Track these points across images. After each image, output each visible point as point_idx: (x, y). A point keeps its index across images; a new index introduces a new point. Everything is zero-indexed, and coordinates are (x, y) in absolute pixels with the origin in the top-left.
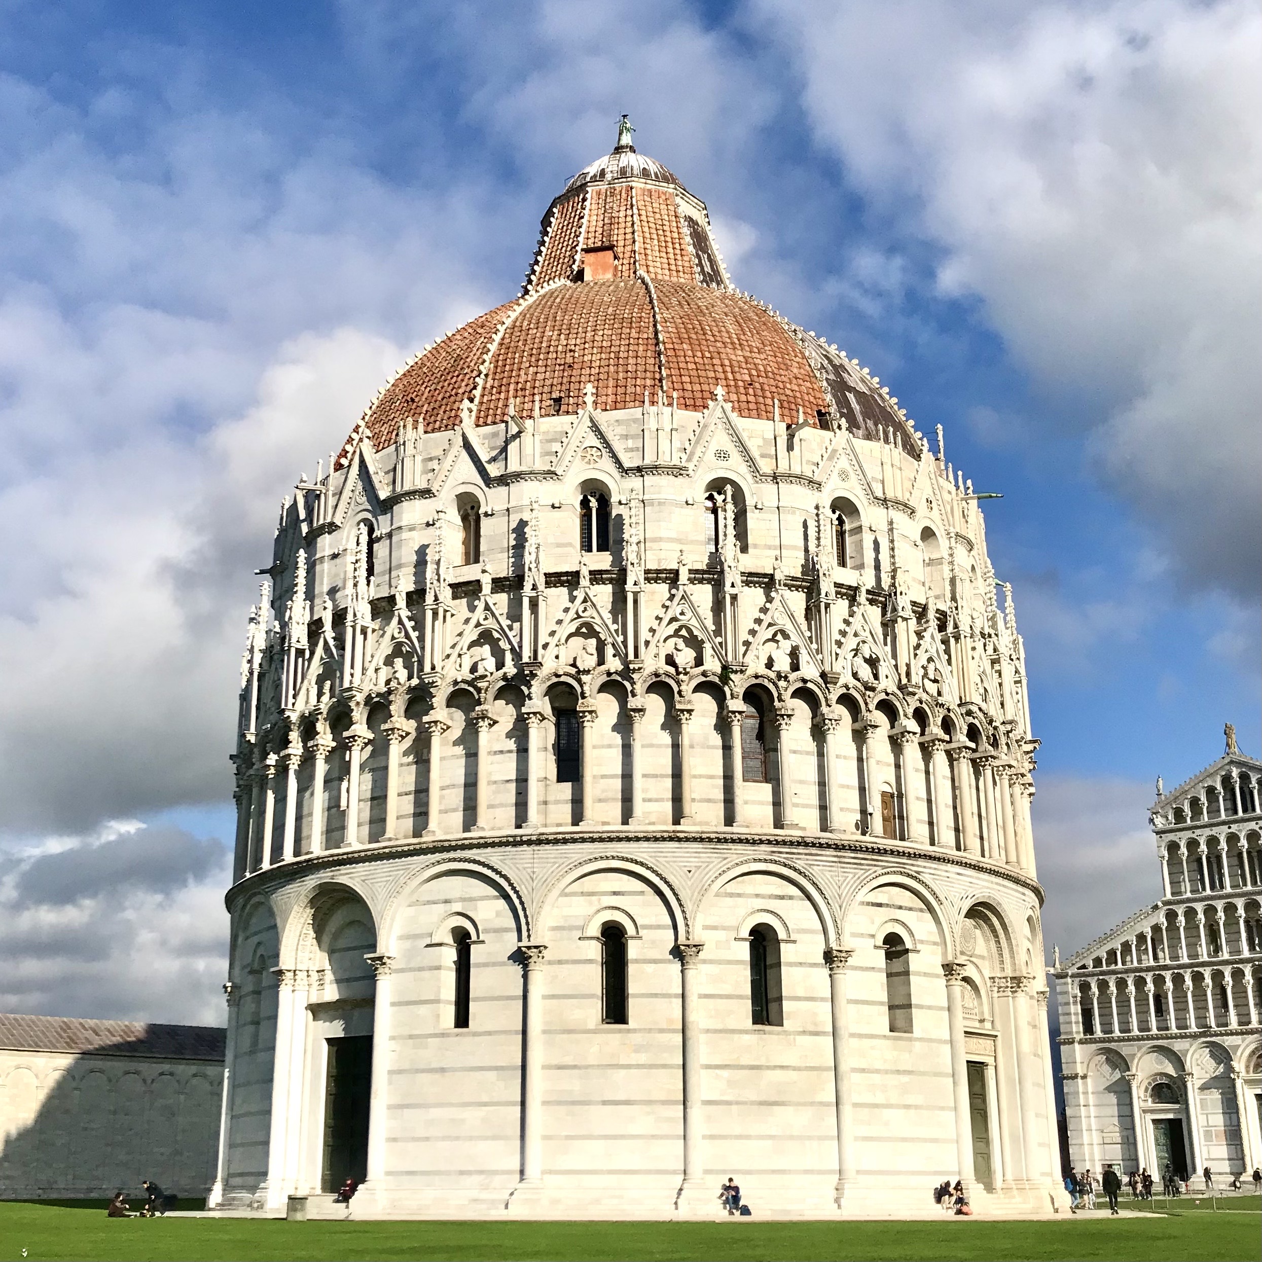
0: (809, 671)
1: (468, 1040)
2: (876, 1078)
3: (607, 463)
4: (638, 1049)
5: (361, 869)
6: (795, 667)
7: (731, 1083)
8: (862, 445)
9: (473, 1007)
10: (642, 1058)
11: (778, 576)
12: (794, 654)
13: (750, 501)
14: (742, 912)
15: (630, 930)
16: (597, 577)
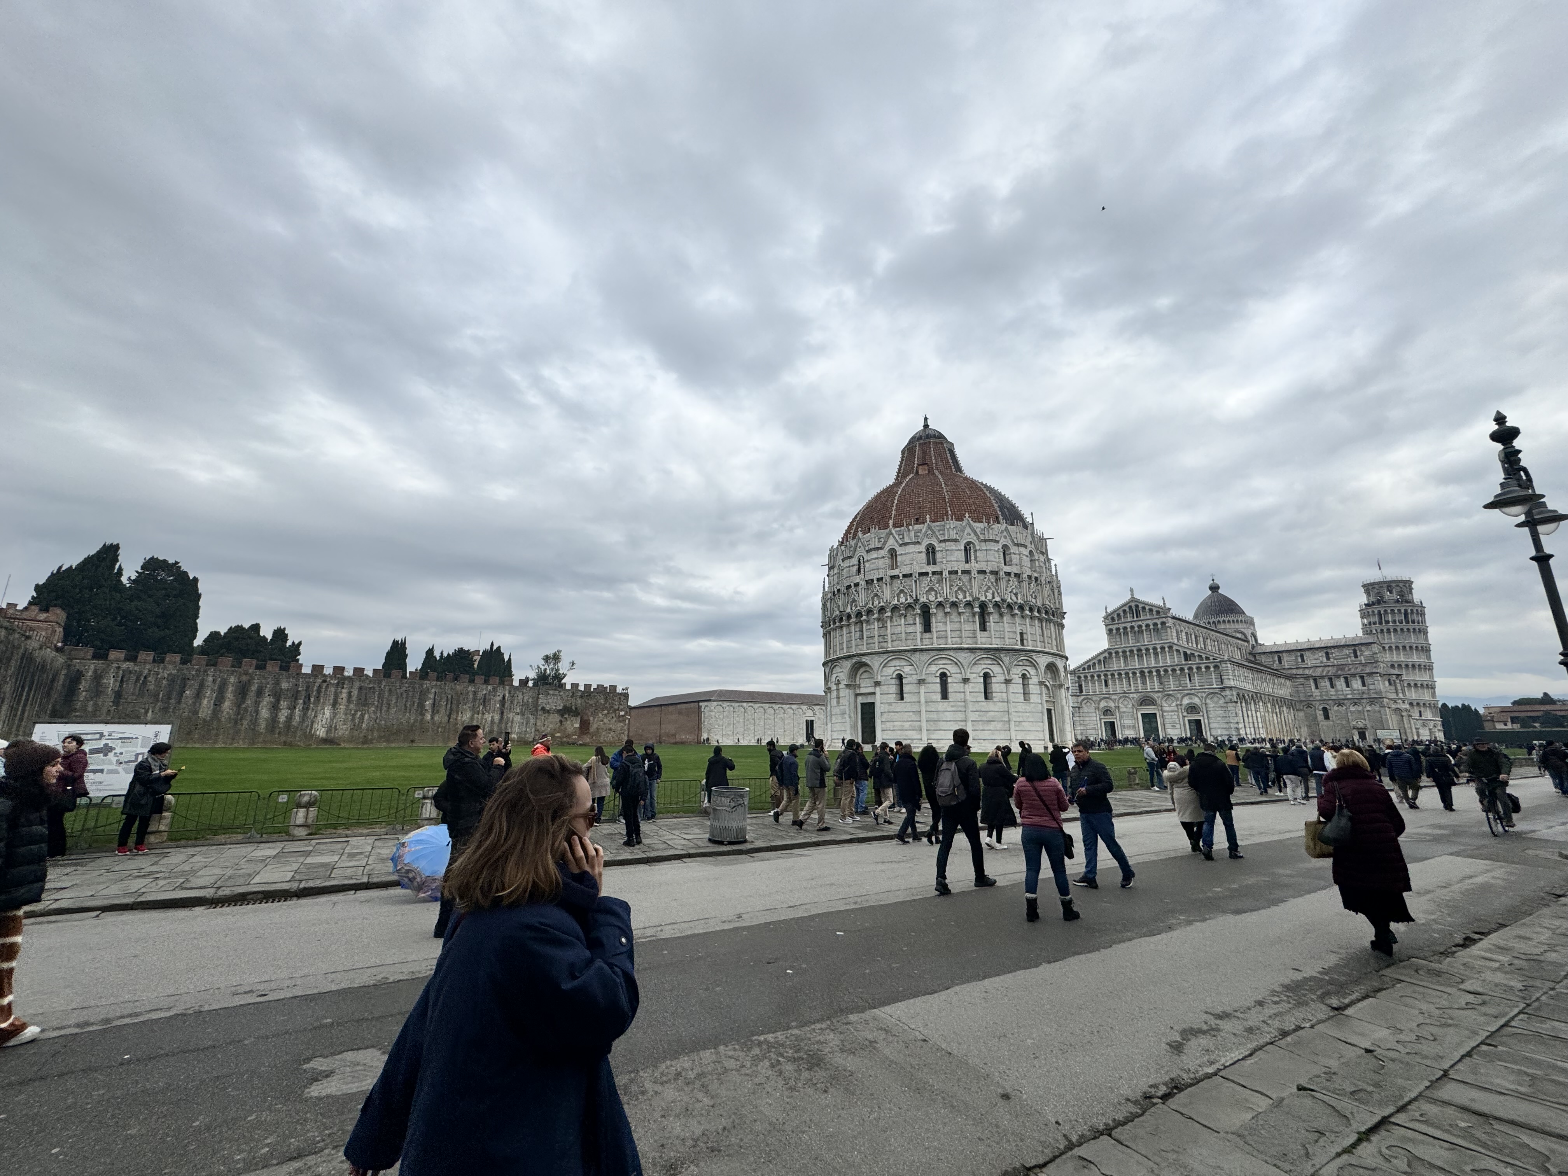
0: (998, 599)
1: (903, 705)
2: (1020, 714)
3: (934, 539)
4: (952, 706)
5: (870, 657)
6: (993, 597)
7: (979, 716)
8: (1010, 527)
9: (905, 695)
10: (954, 709)
11: (988, 571)
12: (993, 594)
13: (978, 548)
14: (980, 669)
15: (949, 674)
16: (934, 573)
